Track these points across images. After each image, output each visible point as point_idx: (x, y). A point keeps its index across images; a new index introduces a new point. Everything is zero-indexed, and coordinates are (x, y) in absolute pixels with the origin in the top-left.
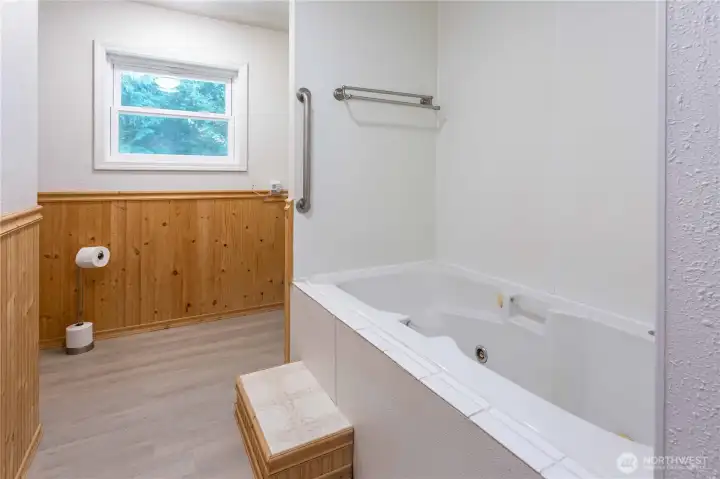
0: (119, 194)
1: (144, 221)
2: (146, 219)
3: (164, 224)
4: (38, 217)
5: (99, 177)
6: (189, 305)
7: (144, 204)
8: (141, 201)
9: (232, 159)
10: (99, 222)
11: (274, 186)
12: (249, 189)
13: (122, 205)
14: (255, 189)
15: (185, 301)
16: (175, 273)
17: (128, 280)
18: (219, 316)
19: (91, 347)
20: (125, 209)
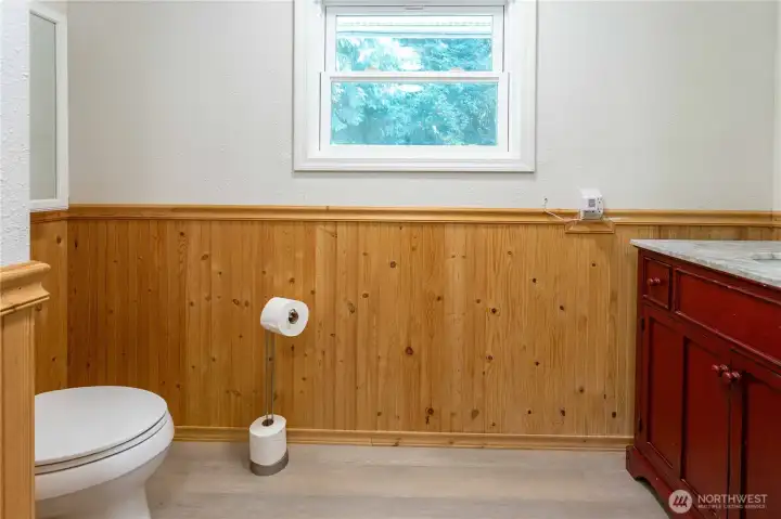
0: (328, 211)
1: (362, 257)
2: (365, 254)
3: (393, 265)
4: (38, 293)
5: (302, 181)
6: (431, 411)
7: (362, 228)
8: (357, 223)
9: (505, 151)
10: (300, 255)
11: (592, 202)
12: (538, 206)
13: (330, 228)
14: (549, 207)
15: (424, 405)
16: (409, 351)
17: (340, 354)
18: (482, 442)
19: (285, 461)
20: (335, 235)
